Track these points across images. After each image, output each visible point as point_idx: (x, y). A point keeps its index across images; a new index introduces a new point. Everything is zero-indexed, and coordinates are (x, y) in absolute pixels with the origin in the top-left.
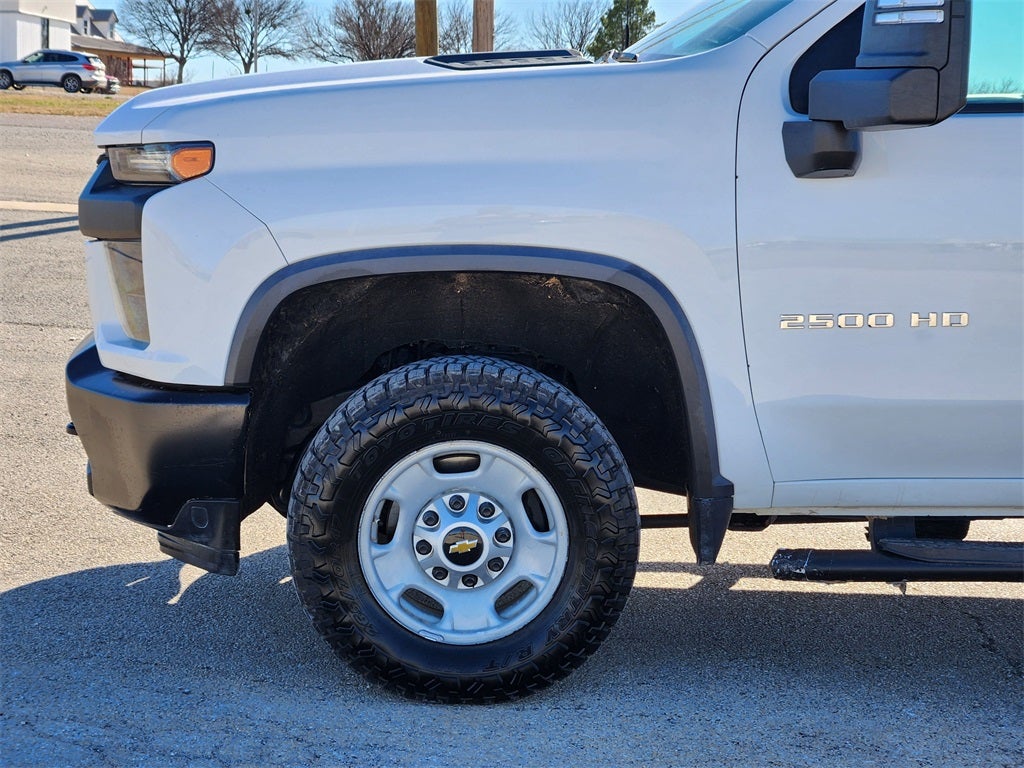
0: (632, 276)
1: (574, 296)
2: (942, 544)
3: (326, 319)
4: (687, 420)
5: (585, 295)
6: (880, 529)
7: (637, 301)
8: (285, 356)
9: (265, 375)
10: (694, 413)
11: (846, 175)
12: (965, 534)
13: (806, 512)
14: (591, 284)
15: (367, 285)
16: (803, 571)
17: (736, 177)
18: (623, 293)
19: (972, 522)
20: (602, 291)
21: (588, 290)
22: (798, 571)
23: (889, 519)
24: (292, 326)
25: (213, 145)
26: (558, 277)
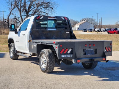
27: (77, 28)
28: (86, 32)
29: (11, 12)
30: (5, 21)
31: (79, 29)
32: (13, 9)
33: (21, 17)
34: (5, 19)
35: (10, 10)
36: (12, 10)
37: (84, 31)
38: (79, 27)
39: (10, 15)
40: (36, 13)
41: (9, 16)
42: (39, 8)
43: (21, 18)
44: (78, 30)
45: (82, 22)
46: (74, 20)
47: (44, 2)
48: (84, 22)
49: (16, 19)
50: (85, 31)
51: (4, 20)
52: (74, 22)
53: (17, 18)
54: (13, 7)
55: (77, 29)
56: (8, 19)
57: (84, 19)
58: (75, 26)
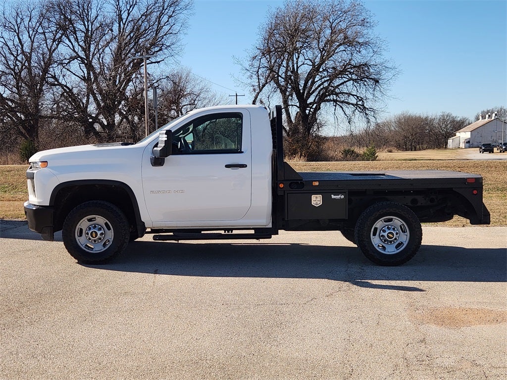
9: (56, 203)
25: (47, 162)
27: (462, 141)
28: (491, 151)
29: (256, 98)
31: (469, 144)
32: (264, 86)
35: (254, 90)
36: (261, 90)
37: (485, 151)
38: (470, 137)
40: (327, 96)
42: (337, 82)
44: (465, 148)
45: (481, 122)
46: (454, 115)
47: (353, 63)
48: (487, 120)
50: (488, 148)
52: (454, 121)
54: (263, 81)
55: (462, 145)
57: (488, 112)
58: (458, 134)
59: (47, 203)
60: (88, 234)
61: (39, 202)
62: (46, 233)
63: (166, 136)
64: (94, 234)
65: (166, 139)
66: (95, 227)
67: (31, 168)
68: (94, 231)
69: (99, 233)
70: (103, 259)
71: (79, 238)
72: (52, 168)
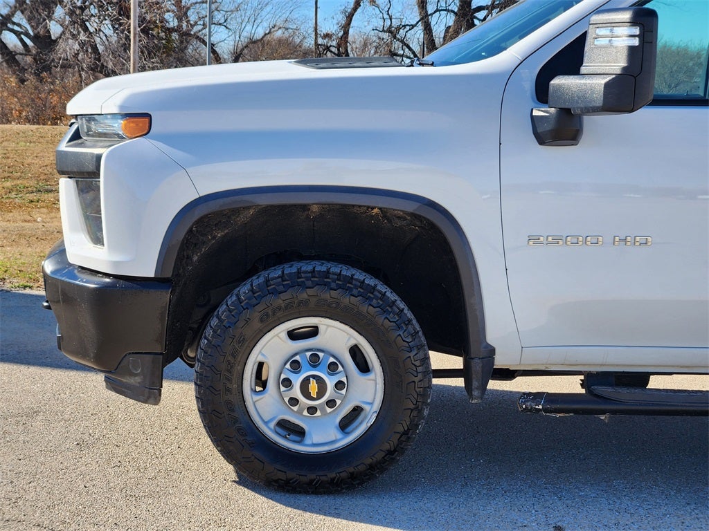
0: (429, 208)
1: (390, 221)
2: (633, 390)
3: (223, 234)
4: (464, 305)
5: (397, 220)
6: (591, 380)
7: (432, 226)
8: (195, 258)
9: (182, 270)
10: (469, 301)
11: (573, 145)
12: (647, 384)
13: (542, 368)
14: (401, 213)
15: (252, 212)
16: (541, 407)
17: (500, 144)
18: (423, 219)
19: (651, 376)
20: (409, 218)
21: (399, 217)
22: (537, 407)
23: (598, 373)
24: (201, 238)
25: (150, 116)
26: (380, 209)
30: (328, 48)
33: (425, 20)
34: (327, 36)
39: (355, 9)
41: (350, 17)
43: (420, 27)
49: (392, 32)
51: (320, 41)
53: (398, 29)
56: (346, 33)
59: (147, 269)
60: (288, 383)
61: (116, 264)
62: (136, 375)
63: (637, 31)
64: (313, 387)
65: (636, 42)
66: (314, 361)
67: (76, 136)
68: (314, 377)
69: (330, 382)
70: (344, 475)
71: (256, 398)
72: (167, 139)
